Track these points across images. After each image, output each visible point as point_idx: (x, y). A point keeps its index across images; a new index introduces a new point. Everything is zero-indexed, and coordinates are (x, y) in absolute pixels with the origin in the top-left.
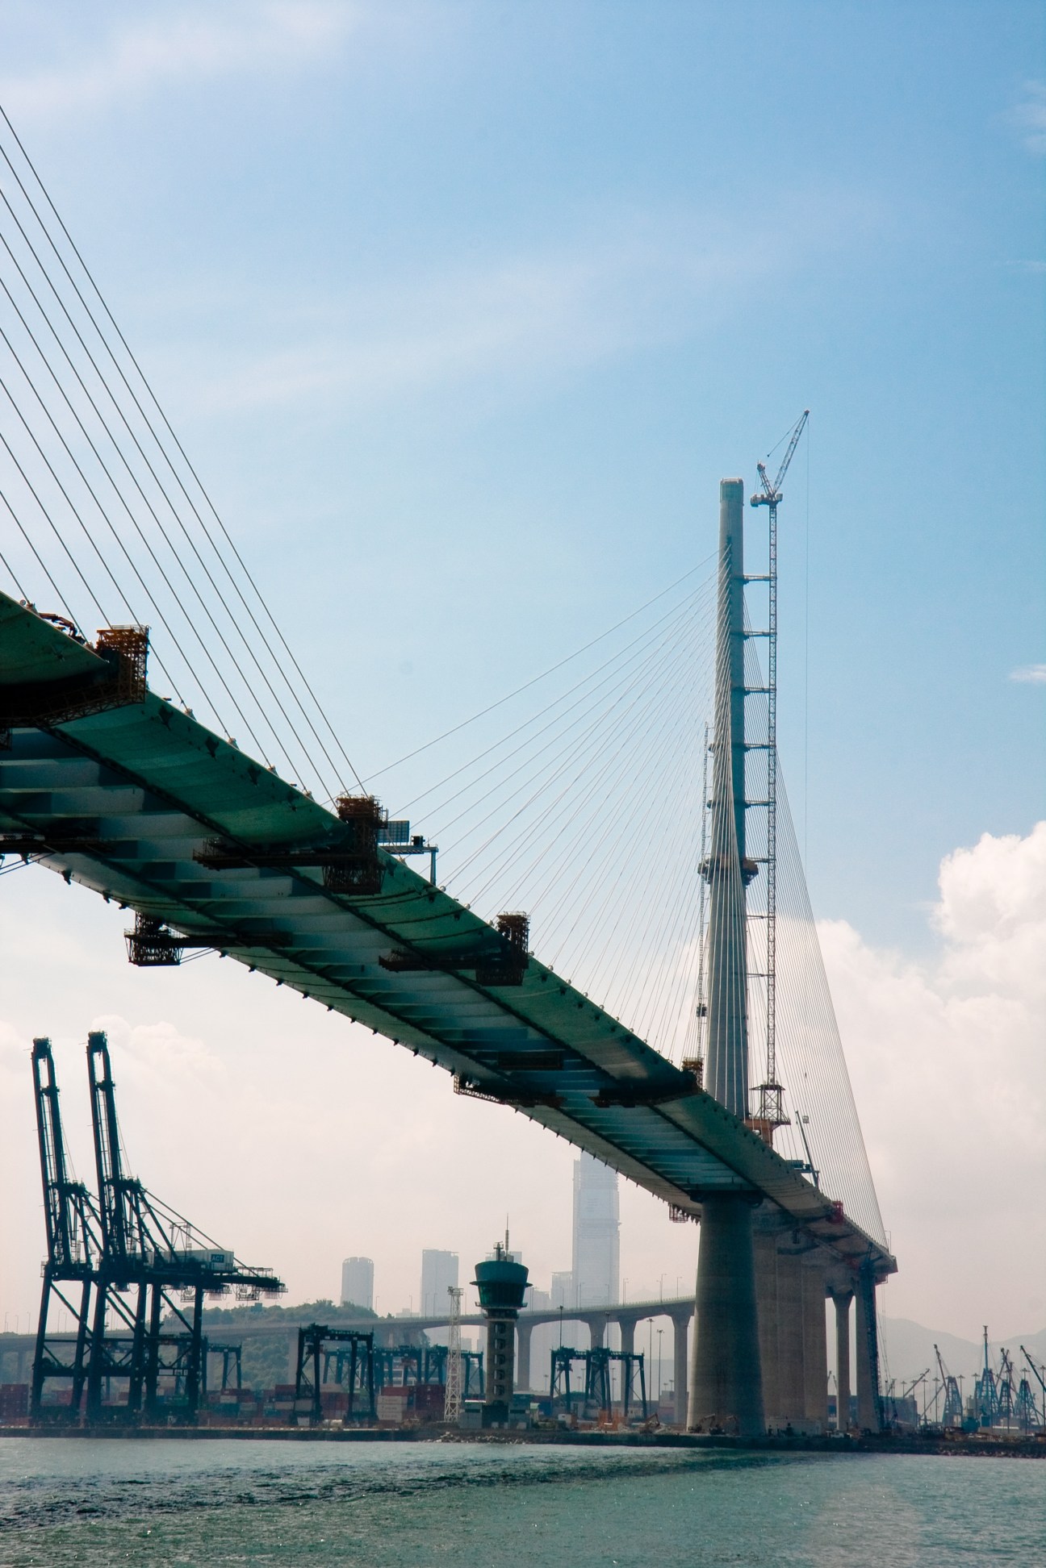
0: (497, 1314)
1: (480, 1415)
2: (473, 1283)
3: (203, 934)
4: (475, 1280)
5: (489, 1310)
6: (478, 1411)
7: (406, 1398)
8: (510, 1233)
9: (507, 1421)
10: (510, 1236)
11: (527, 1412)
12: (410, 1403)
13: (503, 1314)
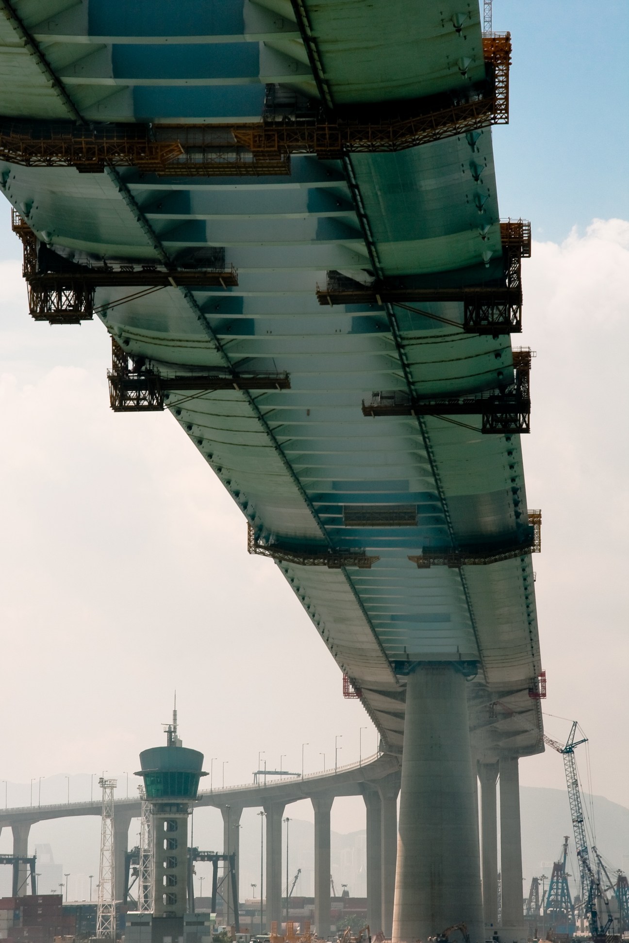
0: (168, 809)
1: (149, 929)
2: (136, 774)
3: (189, 374)
4: (140, 769)
5: (155, 805)
6: (147, 924)
7: (11, 912)
8: (178, 713)
9: (182, 935)
10: (178, 717)
11: (206, 924)
12: (16, 917)
13: (174, 809)
